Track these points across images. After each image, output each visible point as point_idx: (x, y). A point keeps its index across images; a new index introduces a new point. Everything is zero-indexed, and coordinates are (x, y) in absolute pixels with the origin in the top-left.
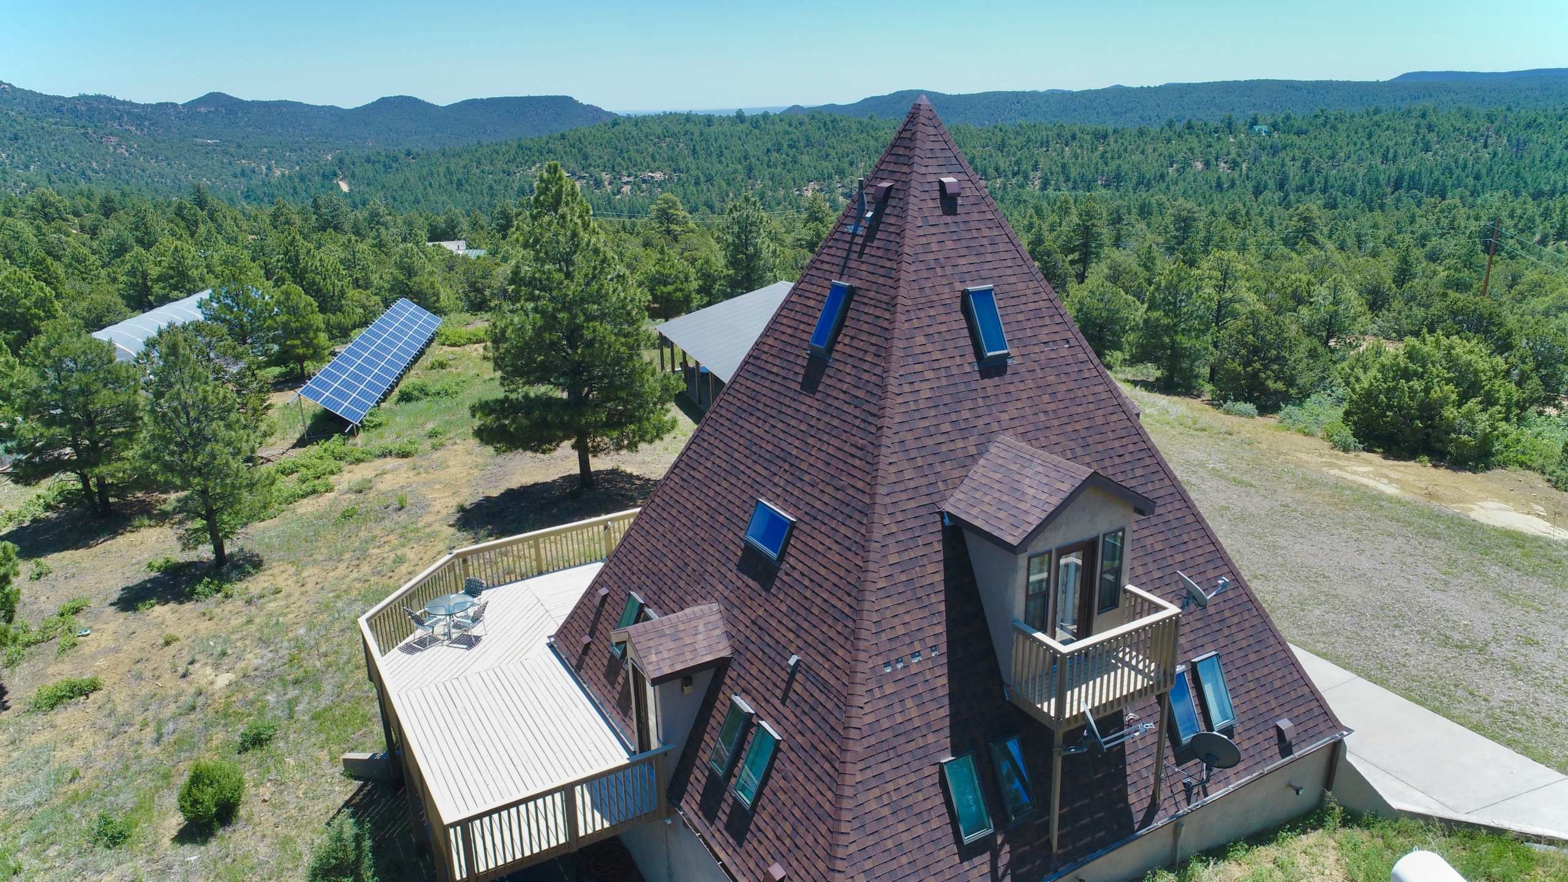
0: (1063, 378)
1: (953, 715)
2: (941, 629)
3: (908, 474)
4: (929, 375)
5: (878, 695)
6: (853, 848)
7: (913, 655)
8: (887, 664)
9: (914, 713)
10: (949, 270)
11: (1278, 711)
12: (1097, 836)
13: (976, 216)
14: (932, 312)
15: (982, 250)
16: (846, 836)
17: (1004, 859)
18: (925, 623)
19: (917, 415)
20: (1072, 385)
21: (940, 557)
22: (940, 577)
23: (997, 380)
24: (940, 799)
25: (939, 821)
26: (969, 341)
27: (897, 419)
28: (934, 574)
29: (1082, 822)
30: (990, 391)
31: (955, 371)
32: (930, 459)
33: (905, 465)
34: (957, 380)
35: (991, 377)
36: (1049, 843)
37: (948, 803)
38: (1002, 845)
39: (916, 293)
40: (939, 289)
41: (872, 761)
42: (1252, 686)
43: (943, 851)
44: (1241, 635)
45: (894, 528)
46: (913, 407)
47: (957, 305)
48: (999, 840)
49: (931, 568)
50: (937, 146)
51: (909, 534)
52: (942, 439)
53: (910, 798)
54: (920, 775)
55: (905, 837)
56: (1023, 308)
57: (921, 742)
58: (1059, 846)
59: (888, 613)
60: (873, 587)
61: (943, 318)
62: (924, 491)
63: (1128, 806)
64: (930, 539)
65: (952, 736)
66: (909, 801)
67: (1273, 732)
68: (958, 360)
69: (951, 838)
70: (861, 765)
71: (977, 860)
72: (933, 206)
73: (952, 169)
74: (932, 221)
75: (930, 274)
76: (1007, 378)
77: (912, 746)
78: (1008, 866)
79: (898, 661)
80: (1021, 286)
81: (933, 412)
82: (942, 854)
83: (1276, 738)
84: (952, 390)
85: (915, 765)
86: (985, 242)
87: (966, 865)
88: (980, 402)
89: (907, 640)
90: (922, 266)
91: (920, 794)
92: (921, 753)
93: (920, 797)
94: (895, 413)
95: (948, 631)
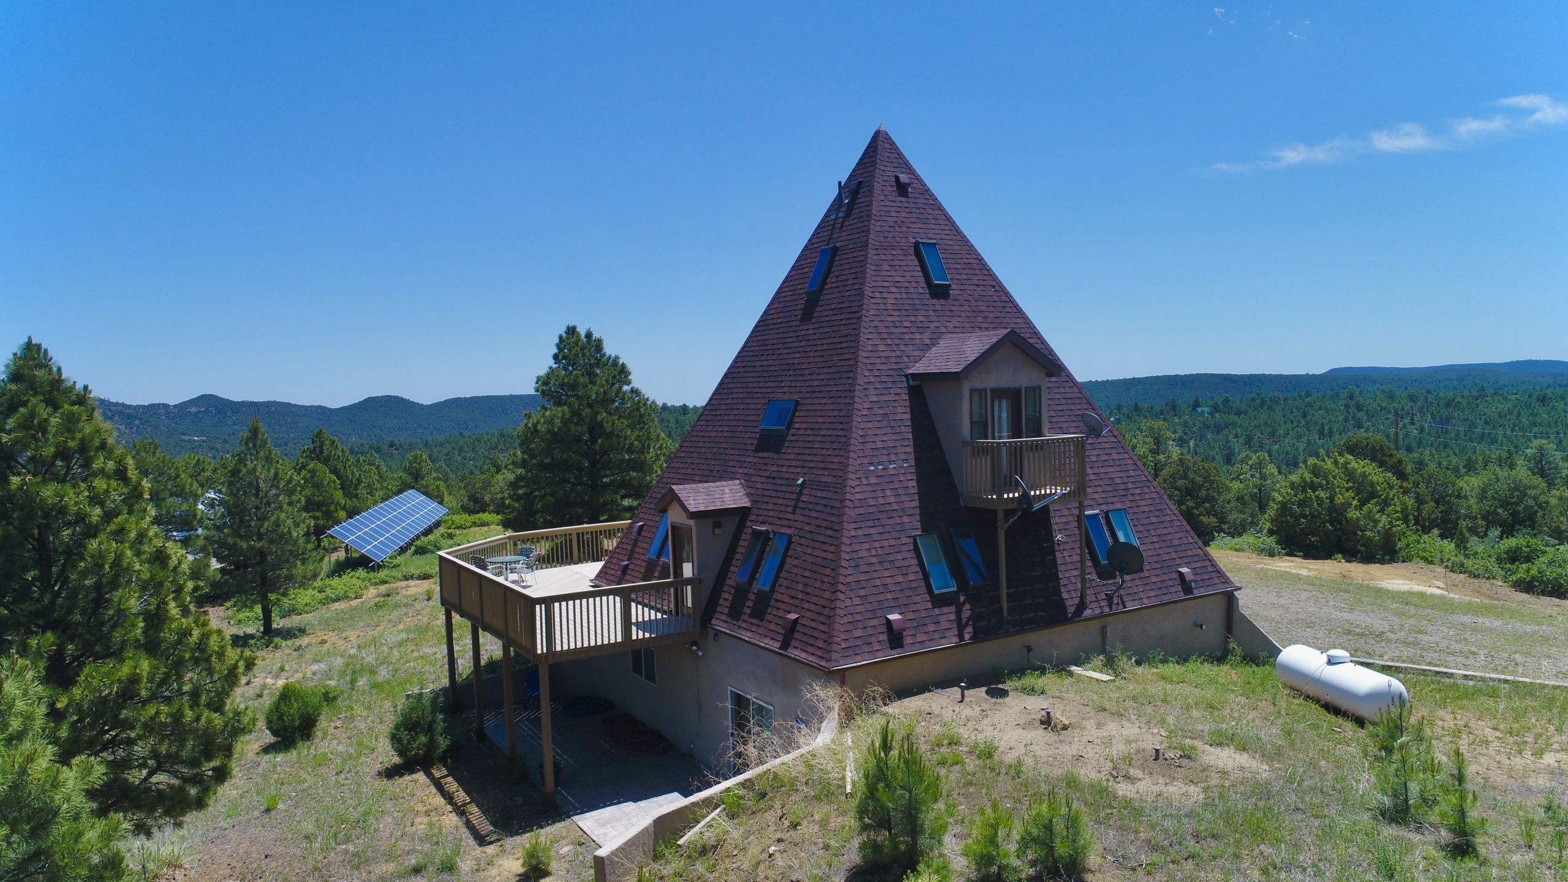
0: (992, 309)
1: (922, 507)
2: (910, 449)
3: (882, 348)
4: (893, 290)
5: (865, 482)
6: (850, 579)
7: (890, 462)
8: (871, 464)
9: (892, 499)
10: (904, 229)
11: (1178, 561)
12: (1039, 614)
13: (922, 201)
14: (894, 252)
15: (928, 221)
16: (845, 570)
17: (966, 613)
18: (898, 444)
19: (885, 313)
20: (999, 315)
21: (907, 404)
22: (908, 416)
23: (942, 301)
24: (914, 562)
25: (915, 575)
26: (921, 274)
27: (872, 312)
28: (903, 413)
29: (1026, 602)
30: (938, 307)
31: (912, 290)
32: (897, 342)
33: (878, 342)
34: (914, 296)
35: (938, 298)
36: (1001, 610)
37: (921, 564)
38: (964, 603)
39: (882, 239)
40: (899, 240)
41: (863, 525)
42: (1155, 539)
43: (919, 597)
44: (1143, 503)
45: (872, 379)
46: (883, 307)
47: (912, 251)
48: (962, 599)
49: (901, 410)
50: (892, 156)
51: (884, 385)
52: (904, 330)
53: (892, 556)
54: (898, 542)
55: (889, 581)
56: (959, 261)
57: (898, 520)
58: (1009, 614)
59: (871, 432)
60: (860, 413)
61: (902, 258)
62: (894, 360)
63: (1063, 600)
64: (899, 391)
65: (921, 521)
66: (891, 557)
67: (1175, 575)
68: (914, 285)
69: (924, 589)
70: (854, 526)
71: (945, 610)
72: (891, 190)
73: (904, 170)
74: (891, 198)
75: (892, 229)
76: (950, 302)
77: (892, 521)
78: (969, 619)
79: (878, 463)
80: (956, 248)
81: (897, 313)
82: (918, 600)
83: (1178, 580)
84: (910, 302)
85: (895, 535)
86: (930, 217)
87: (937, 611)
88: (932, 313)
89: (885, 452)
90: (885, 224)
91: (899, 554)
92: (899, 528)
93: (899, 556)
94: (870, 310)
95: (916, 452)
